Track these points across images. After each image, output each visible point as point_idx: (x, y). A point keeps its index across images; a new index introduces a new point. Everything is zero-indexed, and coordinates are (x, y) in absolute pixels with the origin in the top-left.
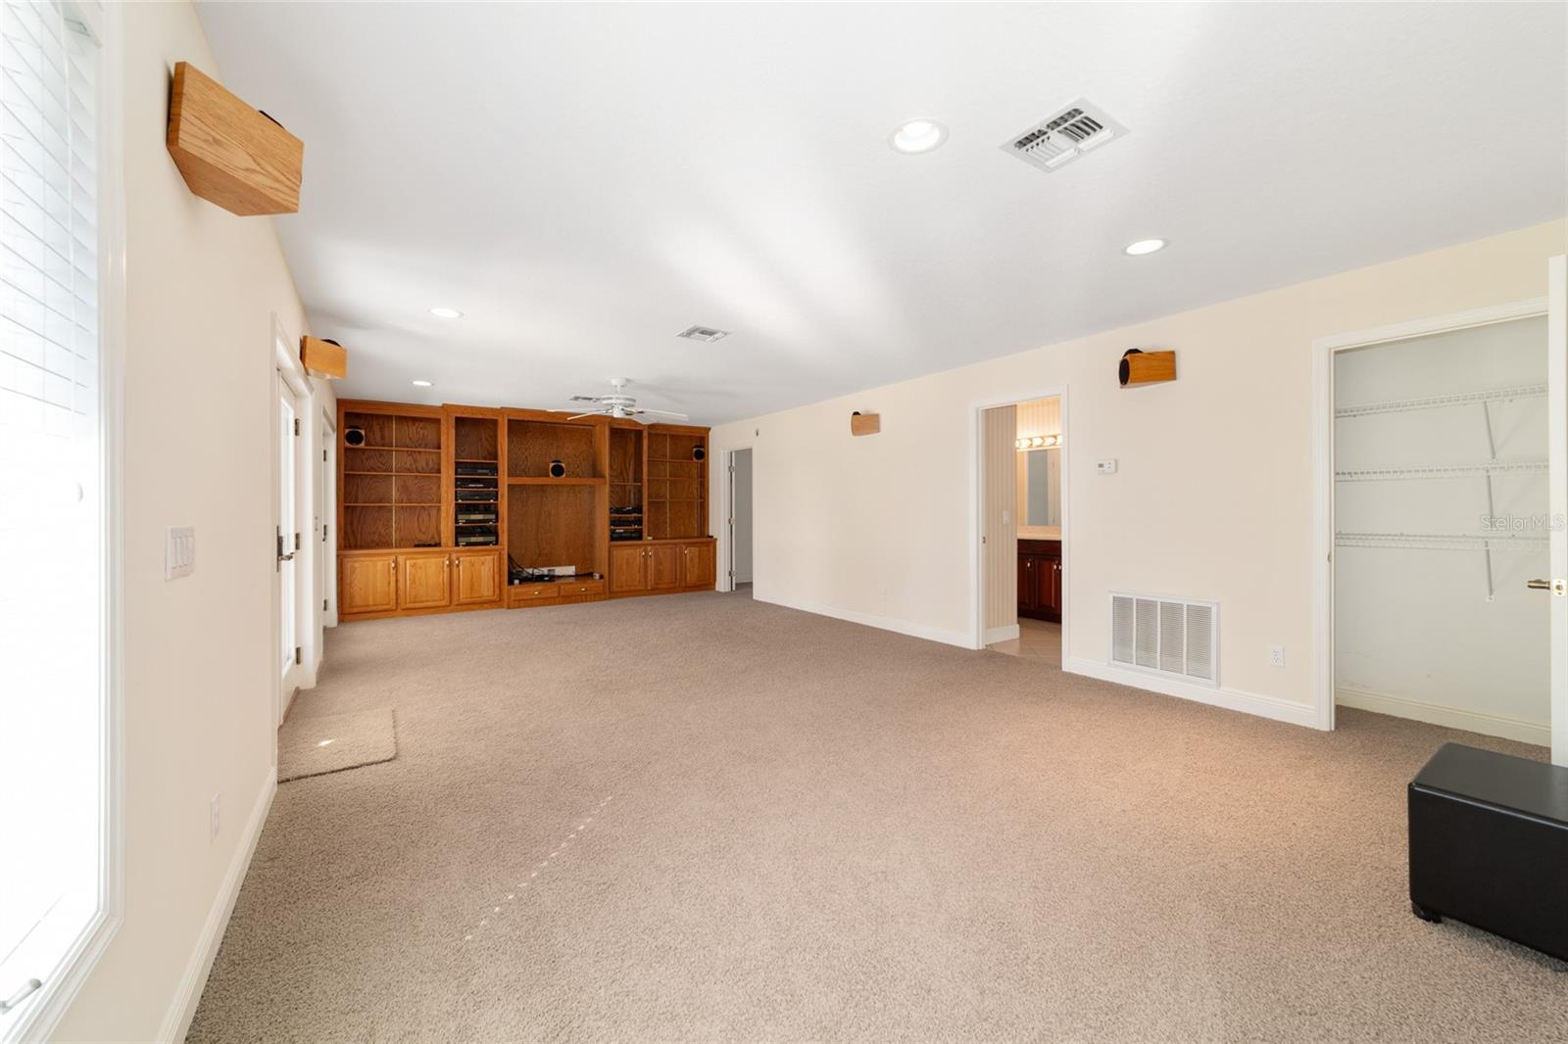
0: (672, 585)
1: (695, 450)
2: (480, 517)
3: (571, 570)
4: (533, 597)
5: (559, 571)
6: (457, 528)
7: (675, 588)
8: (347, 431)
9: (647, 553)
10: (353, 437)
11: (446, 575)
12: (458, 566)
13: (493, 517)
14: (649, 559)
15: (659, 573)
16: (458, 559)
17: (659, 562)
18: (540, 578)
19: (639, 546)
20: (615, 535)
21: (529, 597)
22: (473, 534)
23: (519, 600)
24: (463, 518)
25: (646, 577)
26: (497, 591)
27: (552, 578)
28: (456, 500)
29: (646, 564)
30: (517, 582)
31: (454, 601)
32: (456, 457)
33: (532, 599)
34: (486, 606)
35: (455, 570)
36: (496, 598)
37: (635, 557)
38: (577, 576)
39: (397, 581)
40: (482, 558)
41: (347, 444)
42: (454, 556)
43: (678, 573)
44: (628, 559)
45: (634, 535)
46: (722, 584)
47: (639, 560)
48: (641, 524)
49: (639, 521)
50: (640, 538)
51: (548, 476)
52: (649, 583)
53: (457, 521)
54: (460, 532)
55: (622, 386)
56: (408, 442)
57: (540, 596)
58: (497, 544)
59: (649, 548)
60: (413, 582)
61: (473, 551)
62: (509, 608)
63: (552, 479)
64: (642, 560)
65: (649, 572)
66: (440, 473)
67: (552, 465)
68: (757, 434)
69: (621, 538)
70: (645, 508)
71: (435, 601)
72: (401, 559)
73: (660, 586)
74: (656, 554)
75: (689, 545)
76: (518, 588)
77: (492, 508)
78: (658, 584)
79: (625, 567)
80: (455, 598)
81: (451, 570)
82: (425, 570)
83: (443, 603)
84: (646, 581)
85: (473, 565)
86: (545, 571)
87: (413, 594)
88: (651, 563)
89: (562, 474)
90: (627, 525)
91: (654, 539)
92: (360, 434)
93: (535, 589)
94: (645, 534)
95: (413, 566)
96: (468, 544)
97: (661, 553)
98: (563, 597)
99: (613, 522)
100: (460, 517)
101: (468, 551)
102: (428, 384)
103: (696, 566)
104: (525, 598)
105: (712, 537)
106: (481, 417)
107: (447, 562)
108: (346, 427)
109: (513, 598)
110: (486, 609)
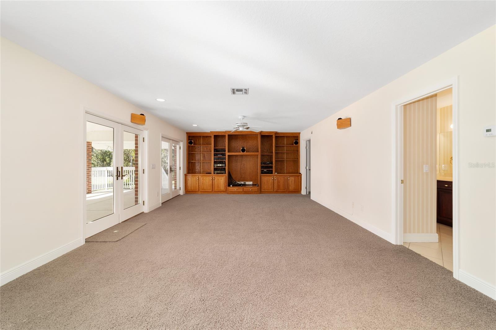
0: (284, 191)
1: (294, 141)
2: (221, 165)
3: (251, 183)
4: (235, 191)
5: (247, 183)
6: (214, 168)
7: (285, 191)
8: (189, 141)
9: (274, 179)
10: (190, 143)
11: (211, 182)
12: (214, 180)
13: (224, 165)
14: (275, 181)
15: (279, 186)
16: (214, 178)
17: (278, 182)
18: (240, 185)
19: (271, 176)
20: (263, 172)
21: (234, 191)
22: (218, 170)
23: (231, 192)
24: (216, 165)
25: (274, 187)
26: (225, 188)
27: (244, 185)
28: (214, 160)
29: (274, 182)
30: (231, 186)
31: (213, 190)
32: (214, 147)
33: (235, 192)
34: (222, 192)
35: (214, 181)
36: (225, 190)
37: (270, 180)
38: (253, 185)
39: (199, 183)
40: (221, 178)
41: (189, 145)
42: (213, 177)
43: (286, 186)
44: (267, 180)
45: (270, 172)
46: (303, 192)
47: (271, 181)
48: (272, 168)
49: (272, 167)
50: (272, 173)
51: (240, 152)
52: (275, 189)
53: (214, 166)
54: (215, 169)
55: (243, 119)
56: (205, 143)
57: (237, 191)
58: (225, 174)
59: (275, 177)
60: (203, 184)
61: (219, 176)
62: (228, 194)
63: (241, 153)
64: (272, 181)
65: (275, 186)
66: (211, 152)
67: (241, 148)
68: (312, 133)
69: (265, 173)
70: (274, 163)
71: (208, 190)
72: (200, 177)
73: (279, 191)
74: (278, 179)
75: (290, 176)
76: (232, 188)
77: (224, 162)
78: (278, 190)
79: (266, 183)
80: (214, 189)
81: (212, 181)
82: (206, 180)
83: (210, 191)
84: (274, 189)
85: (218, 180)
86: (243, 183)
87: (203, 187)
88: (276, 182)
89: (245, 152)
90: (267, 169)
91: (278, 174)
92: (192, 142)
93: (235, 189)
94: (274, 172)
95: (203, 179)
96: (217, 173)
97: (279, 179)
98: (244, 192)
99: (262, 167)
100: (215, 165)
101: (217, 175)
102: (197, 125)
103: (293, 184)
104: (233, 191)
105: (301, 173)
106: (221, 134)
107: (211, 179)
108: (189, 140)
109: (229, 191)
110: (222, 193)
